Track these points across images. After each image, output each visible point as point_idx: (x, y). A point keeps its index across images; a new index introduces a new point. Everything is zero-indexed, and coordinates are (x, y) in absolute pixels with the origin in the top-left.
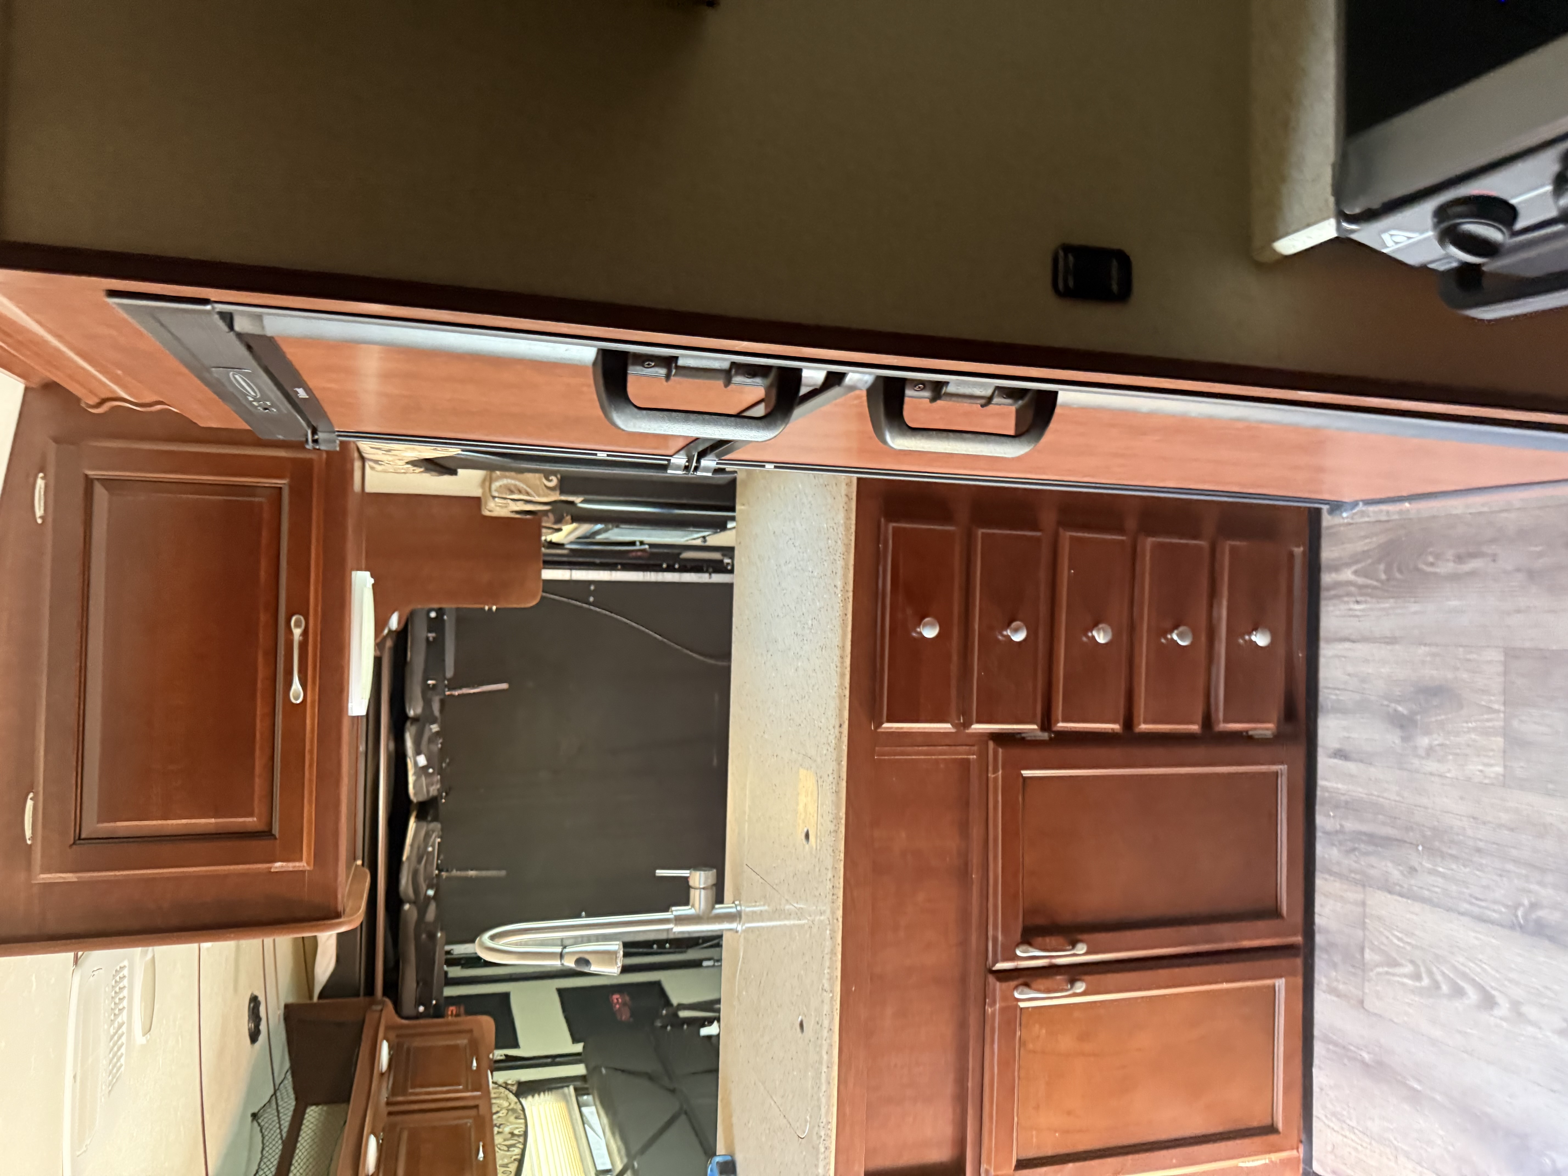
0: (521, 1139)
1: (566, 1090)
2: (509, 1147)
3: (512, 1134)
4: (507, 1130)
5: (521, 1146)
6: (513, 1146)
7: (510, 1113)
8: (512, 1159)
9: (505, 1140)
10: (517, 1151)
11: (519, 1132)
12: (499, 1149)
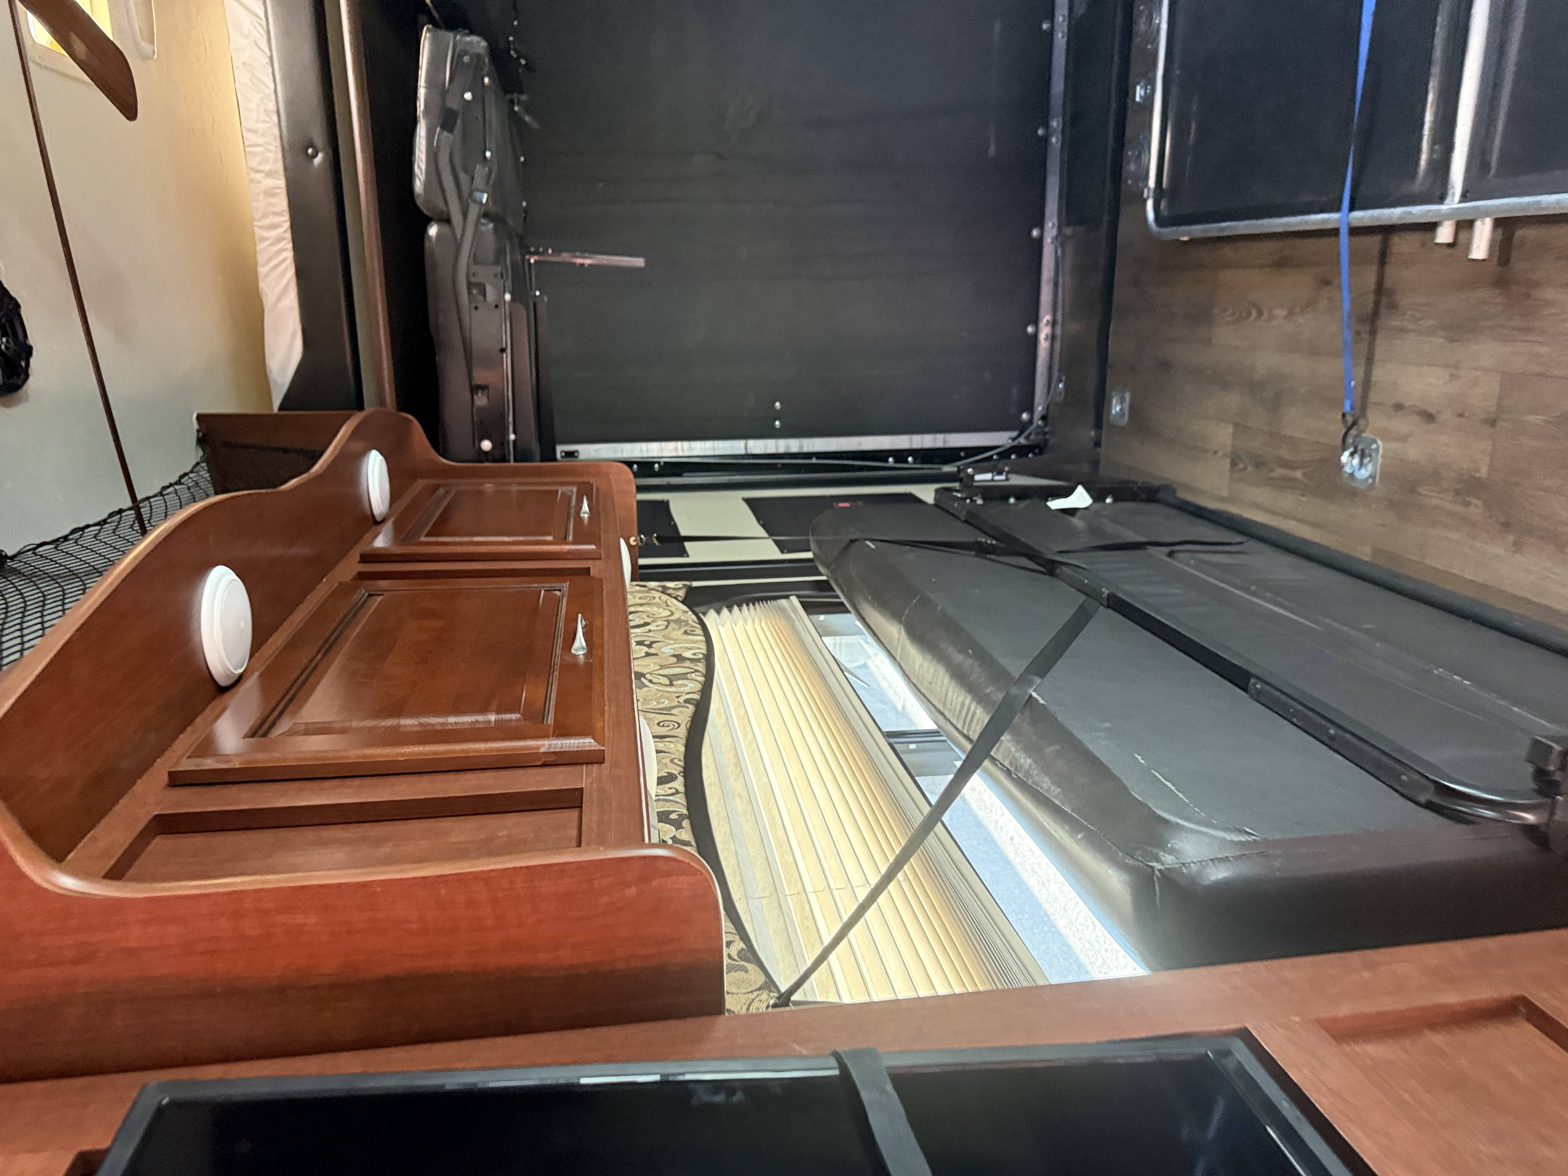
0: (701, 667)
1: (783, 602)
2: (672, 679)
3: (680, 658)
4: (668, 650)
5: (702, 679)
6: (683, 676)
7: (672, 625)
8: (681, 700)
9: (662, 667)
10: (692, 687)
11: (694, 654)
12: (651, 681)
